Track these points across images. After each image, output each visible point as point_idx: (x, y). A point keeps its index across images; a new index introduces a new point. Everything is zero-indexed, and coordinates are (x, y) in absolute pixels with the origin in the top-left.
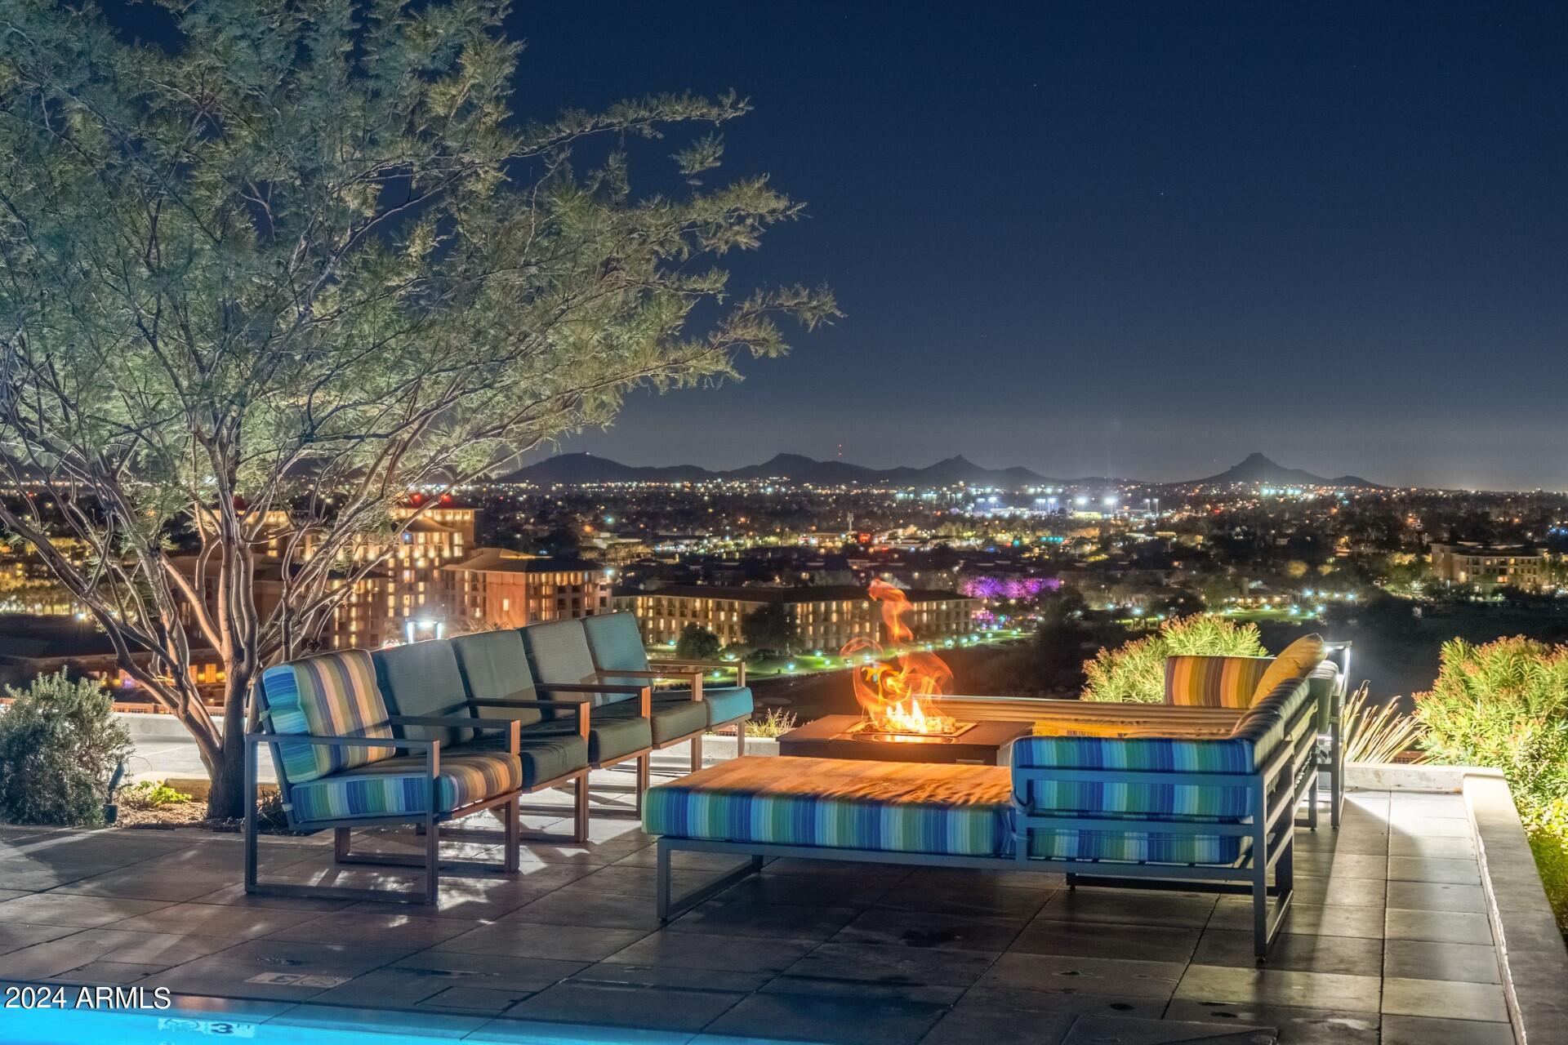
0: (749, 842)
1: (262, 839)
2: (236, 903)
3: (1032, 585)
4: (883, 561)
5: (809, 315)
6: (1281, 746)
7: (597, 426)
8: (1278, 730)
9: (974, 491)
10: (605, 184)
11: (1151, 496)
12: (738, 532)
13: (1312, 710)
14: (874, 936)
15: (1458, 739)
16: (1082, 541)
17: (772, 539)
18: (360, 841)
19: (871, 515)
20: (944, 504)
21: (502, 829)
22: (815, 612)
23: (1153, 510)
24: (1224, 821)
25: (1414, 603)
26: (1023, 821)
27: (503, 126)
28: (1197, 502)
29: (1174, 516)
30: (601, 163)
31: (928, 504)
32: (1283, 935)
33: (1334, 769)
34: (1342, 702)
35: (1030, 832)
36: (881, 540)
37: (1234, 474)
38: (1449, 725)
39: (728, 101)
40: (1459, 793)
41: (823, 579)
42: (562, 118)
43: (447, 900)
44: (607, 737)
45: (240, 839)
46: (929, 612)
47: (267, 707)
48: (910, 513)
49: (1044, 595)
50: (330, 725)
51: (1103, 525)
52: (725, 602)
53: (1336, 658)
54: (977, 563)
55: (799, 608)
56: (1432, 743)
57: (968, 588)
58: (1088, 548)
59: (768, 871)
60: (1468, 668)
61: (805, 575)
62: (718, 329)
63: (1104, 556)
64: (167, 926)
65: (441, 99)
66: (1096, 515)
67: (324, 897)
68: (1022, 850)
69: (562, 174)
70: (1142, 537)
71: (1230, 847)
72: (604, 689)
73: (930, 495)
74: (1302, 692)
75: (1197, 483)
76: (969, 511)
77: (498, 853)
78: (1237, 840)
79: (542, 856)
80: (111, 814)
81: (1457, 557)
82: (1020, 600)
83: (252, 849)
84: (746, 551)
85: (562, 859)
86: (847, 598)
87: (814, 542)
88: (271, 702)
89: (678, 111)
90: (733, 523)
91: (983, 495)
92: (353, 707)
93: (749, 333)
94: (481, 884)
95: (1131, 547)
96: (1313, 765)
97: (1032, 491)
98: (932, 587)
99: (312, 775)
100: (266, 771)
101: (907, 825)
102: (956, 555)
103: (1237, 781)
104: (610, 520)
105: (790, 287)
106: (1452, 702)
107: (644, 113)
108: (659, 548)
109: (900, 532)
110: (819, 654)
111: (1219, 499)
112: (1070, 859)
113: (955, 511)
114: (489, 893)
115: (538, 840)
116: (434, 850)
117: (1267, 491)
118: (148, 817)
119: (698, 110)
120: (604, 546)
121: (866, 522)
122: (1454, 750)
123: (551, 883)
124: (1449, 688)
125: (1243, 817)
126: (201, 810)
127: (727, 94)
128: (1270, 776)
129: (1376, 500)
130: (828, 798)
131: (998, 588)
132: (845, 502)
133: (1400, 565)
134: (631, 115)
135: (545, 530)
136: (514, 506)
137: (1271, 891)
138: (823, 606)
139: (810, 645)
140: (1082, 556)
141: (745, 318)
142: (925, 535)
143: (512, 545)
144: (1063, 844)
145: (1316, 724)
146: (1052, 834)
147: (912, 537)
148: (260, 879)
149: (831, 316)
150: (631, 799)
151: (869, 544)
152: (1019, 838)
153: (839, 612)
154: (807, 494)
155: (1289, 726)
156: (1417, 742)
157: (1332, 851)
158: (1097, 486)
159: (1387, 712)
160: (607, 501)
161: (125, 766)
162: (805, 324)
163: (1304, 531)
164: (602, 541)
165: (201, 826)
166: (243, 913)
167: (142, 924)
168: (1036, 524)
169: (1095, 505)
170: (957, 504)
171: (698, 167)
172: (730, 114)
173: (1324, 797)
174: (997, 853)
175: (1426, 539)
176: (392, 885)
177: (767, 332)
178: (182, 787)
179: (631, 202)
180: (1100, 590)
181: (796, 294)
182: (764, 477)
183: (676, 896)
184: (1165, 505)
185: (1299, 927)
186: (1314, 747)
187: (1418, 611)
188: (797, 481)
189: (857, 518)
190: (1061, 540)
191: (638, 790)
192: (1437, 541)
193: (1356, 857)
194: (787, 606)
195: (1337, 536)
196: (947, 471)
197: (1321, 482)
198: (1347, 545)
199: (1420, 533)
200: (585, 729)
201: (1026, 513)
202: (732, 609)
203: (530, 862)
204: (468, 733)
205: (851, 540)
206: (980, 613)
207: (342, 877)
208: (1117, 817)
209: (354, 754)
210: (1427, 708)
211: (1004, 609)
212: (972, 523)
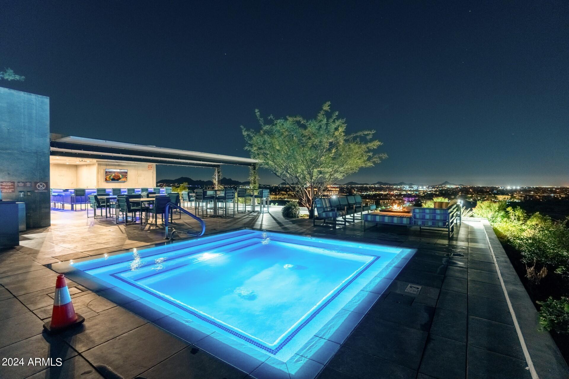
0: (376, 221)
1: (315, 220)
2: (312, 226)
3: (413, 199)
4: (392, 195)
5: (383, 157)
6: (452, 212)
7: (356, 172)
8: (451, 209)
9: (405, 186)
10: (357, 142)
11: (430, 187)
12: (373, 191)
13: (457, 208)
14: (393, 234)
15: (480, 214)
16: (421, 193)
17: (377, 192)
18: (326, 221)
19: (391, 189)
20: (401, 188)
21: (344, 220)
22: (383, 202)
23: (431, 189)
24: (444, 220)
25: (471, 202)
26: (414, 220)
27: (344, 136)
28: (437, 188)
29: (434, 190)
30: (356, 139)
31: (398, 188)
32: (452, 237)
33: (460, 217)
34: (461, 208)
35: (415, 221)
36: (392, 193)
37: (443, 184)
38: (478, 213)
39: (373, 131)
40: (480, 221)
41: (384, 197)
42: (351, 134)
43: (337, 227)
44: (357, 209)
45: (313, 220)
46: (399, 202)
47: (316, 204)
48: (396, 189)
49: (415, 200)
50: (323, 206)
51: (423, 191)
52: (371, 200)
53: (461, 202)
54: (405, 196)
55: (381, 201)
56: (475, 215)
57: (404, 199)
58: (421, 194)
59: (378, 226)
60: (481, 205)
61: (381, 197)
62: (371, 159)
63: (423, 195)
64: (305, 228)
65: (337, 133)
66: (422, 190)
67: (323, 226)
68: (414, 223)
69: (351, 141)
70: (429, 192)
71: (444, 224)
72: (356, 204)
73: (399, 187)
74: (455, 206)
75: (437, 185)
76: (404, 189)
77: (343, 223)
78: (446, 223)
79: (349, 223)
80: (298, 217)
81: (478, 195)
82: (411, 201)
83: (314, 221)
84: (373, 194)
85: (351, 224)
86: (387, 200)
87: (383, 193)
88: (317, 203)
89: (366, 133)
90: (372, 190)
91: (406, 187)
92: (326, 204)
93: (375, 160)
94: (341, 226)
95: (428, 194)
96: (457, 216)
97: (413, 186)
98: (399, 199)
99: (321, 212)
100: (316, 213)
101: (397, 220)
102: (402, 195)
103: (445, 215)
104: (356, 190)
105: (381, 154)
106: (479, 209)
107: (362, 133)
108: (362, 193)
109: (394, 191)
110: (383, 207)
111: (441, 187)
112: (420, 225)
113: (402, 189)
114: (342, 227)
115: (348, 222)
116: (336, 222)
117: (448, 186)
118: (302, 218)
119: (369, 132)
120: (355, 193)
121: (390, 190)
122: (479, 216)
123: (349, 226)
124: (478, 207)
125: (447, 220)
126: (308, 218)
127: (373, 130)
128: (451, 215)
129: (465, 188)
130: (386, 216)
131: (408, 199)
132: (387, 188)
133: (469, 197)
134: (360, 133)
135: (348, 191)
136: (344, 188)
137: (451, 232)
138: (384, 201)
139: (382, 206)
140: (421, 195)
141: (375, 158)
142: (398, 192)
143: (344, 193)
144: (420, 223)
145: (457, 210)
146: (418, 221)
147: (396, 192)
148: (315, 224)
149: (386, 157)
150: (360, 218)
151: (390, 193)
152: (413, 222)
153: (386, 201)
154: (382, 187)
155: (454, 209)
156: (473, 215)
157: (460, 227)
158: (422, 185)
159: (468, 210)
160: (356, 188)
161: (300, 212)
162: (383, 158)
163: (454, 192)
164: (355, 192)
165: (308, 219)
166: (313, 228)
167: (302, 228)
168: (414, 191)
169: (423, 188)
170: (402, 188)
171: (369, 138)
172: (373, 133)
173: (458, 221)
174: (410, 224)
175: (473, 193)
176: (331, 225)
177: (378, 160)
178: (306, 215)
179: (360, 144)
180: (423, 199)
181: (382, 155)
182: (376, 185)
183: (366, 228)
184: (432, 188)
185: (455, 236)
186: (457, 214)
187: (472, 203)
188: (380, 185)
189: (389, 190)
190: (417, 193)
191: (361, 217)
192: (475, 193)
193: (464, 228)
194: (379, 201)
195: (459, 192)
196: (401, 184)
197: (456, 185)
198: (460, 194)
199: (472, 192)
200: (354, 208)
201: (412, 189)
202: (372, 201)
203: (347, 224)
204: (340, 208)
205: (388, 193)
206: (405, 202)
207: (325, 224)
208: (428, 219)
209: (326, 210)
210: (474, 210)
211: (409, 201)
212: (405, 191)
